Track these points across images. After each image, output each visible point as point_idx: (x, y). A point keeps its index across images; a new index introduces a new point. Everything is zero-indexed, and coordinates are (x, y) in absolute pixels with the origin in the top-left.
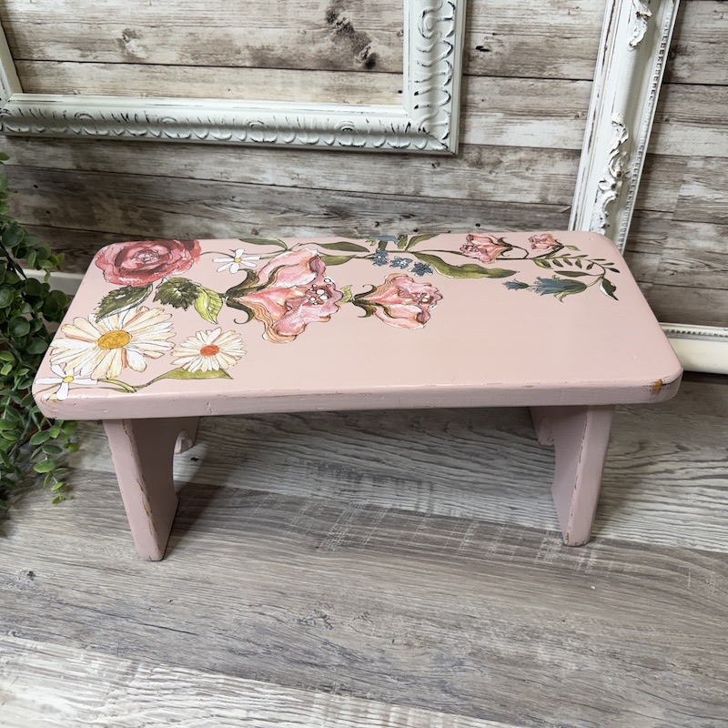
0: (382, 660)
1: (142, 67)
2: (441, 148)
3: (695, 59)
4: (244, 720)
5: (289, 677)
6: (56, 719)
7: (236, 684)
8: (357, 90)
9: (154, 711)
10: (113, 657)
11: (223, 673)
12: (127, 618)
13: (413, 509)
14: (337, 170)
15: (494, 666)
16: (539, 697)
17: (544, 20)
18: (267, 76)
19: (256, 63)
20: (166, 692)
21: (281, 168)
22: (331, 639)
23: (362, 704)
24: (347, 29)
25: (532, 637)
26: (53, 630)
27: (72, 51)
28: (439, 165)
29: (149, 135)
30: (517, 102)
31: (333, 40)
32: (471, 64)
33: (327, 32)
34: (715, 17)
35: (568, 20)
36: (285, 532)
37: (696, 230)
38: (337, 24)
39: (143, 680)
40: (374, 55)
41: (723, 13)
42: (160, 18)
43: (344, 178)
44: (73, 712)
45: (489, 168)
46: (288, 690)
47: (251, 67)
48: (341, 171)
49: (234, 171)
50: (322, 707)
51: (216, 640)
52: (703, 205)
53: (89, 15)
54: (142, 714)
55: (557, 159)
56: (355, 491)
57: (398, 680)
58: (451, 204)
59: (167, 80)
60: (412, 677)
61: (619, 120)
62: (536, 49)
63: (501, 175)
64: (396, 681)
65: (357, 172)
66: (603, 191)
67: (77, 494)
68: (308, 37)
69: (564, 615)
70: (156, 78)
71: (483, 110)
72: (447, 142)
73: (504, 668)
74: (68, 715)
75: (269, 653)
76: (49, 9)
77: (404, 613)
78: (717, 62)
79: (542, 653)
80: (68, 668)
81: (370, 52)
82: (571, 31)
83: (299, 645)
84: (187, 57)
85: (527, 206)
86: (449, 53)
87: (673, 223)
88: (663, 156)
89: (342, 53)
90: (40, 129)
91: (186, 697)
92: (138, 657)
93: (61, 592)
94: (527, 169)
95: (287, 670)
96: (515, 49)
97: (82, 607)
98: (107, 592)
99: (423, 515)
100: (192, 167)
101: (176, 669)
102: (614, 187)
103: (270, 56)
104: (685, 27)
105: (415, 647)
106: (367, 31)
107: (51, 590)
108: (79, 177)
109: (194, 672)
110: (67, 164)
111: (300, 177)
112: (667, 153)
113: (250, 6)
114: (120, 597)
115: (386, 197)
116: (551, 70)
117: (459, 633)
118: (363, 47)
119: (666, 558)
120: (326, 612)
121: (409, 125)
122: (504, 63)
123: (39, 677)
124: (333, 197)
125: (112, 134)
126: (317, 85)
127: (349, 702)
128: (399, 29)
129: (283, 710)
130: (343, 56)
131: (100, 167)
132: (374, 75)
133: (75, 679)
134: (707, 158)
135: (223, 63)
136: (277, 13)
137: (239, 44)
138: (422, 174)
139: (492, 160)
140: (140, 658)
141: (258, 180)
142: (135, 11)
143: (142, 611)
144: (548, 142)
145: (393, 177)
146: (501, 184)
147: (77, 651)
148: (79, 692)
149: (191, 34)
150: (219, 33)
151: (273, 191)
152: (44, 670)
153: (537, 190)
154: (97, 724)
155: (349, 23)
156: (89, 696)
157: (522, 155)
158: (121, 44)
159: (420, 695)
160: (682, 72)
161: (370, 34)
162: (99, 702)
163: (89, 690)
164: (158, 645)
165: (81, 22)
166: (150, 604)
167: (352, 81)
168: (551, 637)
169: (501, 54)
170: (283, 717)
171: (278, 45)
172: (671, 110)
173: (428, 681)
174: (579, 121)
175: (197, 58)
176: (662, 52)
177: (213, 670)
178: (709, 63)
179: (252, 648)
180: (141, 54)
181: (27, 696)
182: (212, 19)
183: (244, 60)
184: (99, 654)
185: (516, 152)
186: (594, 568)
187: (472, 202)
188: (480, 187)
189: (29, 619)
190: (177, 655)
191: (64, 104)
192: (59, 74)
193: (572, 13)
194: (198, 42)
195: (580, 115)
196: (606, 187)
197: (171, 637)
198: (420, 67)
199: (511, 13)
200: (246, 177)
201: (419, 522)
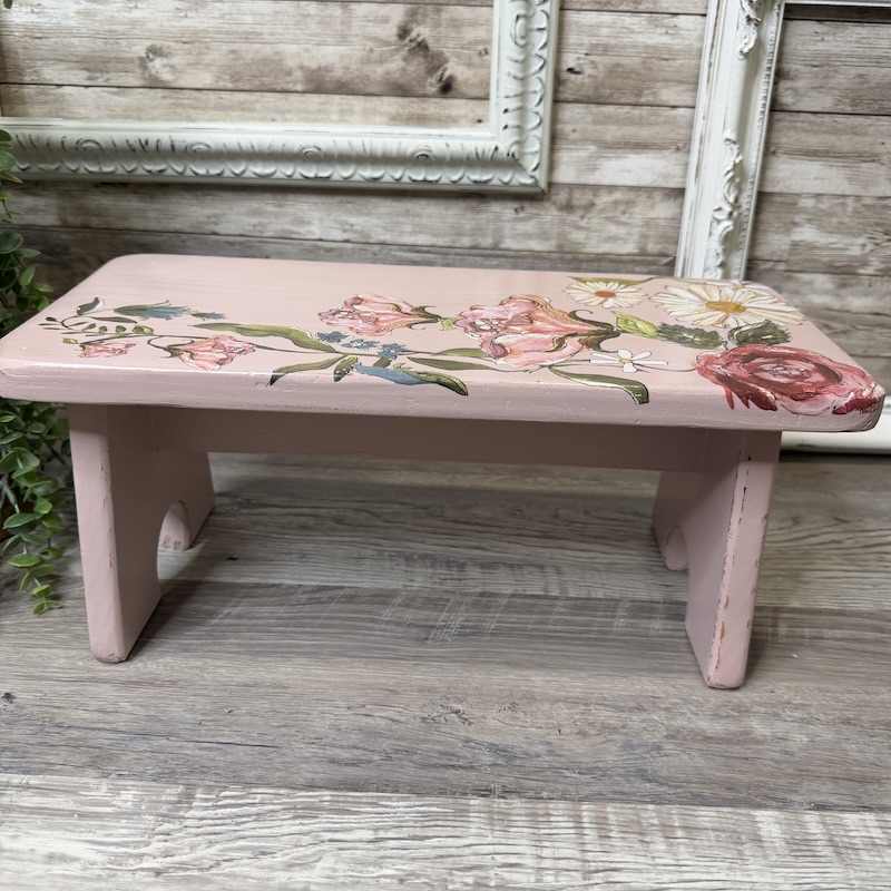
0: (551, 753)
1: (166, 92)
2: (529, 181)
3: (799, 84)
4: (371, 842)
5: (426, 785)
6: (74, 869)
7: (350, 799)
8: (429, 119)
9: (230, 845)
10: (154, 784)
11: (327, 788)
12: (167, 736)
13: (542, 593)
14: (401, 219)
15: (702, 747)
16: (772, 775)
17: (640, 39)
18: (321, 103)
19: (310, 87)
20: (244, 819)
21: (332, 217)
22: (473, 736)
23: (539, 806)
24: (422, 47)
25: (739, 712)
26: (52, 759)
27: (77, 72)
28: (522, 209)
29: (170, 172)
30: (612, 133)
31: (405, 59)
32: (562, 88)
33: (397, 50)
34: (817, 38)
35: (666, 40)
36: (376, 626)
37: (811, 283)
38: (411, 41)
39: (206, 808)
40: (451, 78)
41: (823, 34)
42: (196, 32)
43: (408, 228)
44: (100, 858)
45: (580, 213)
46: (428, 800)
47: (303, 92)
48: (405, 220)
49: (271, 223)
50: (482, 815)
51: (308, 751)
52: (817, 252)
53: (106, 28)
54: (214, 850)
55: (657, 199)
56: (460, 580)
57: (579, 773)
58: (536, 258)
59: (196, 108)
60: (597, 768)
61: (733, 137)
62: (632, 71)
63: (594, 220)
64: (577, 775)
65: (425, 221)
66: (719, 221)
67: (68, 603)
68: (375, 55)
69: (770, 687)
70: (183, 106)
71: (575, 142)
72: (537, 174)
73: (714, 747)
74: (94, 863)
75: (389, 758)
76: (54, 21)
77: (565, 700)
78: (821, 87)
79: (758, 728)
80: (83, 803)
81: (447, 74)
82: (669, 50)
83: (430, 746)
84: (224, 80)
85: (623, 258)
86: (541, 68)
87: (786, 274)
88: (771, 194)
89: (413, 75)
90: (23, 167)
91: (277, 823)
92: (193, 781)
93: (58, 714)
94: (624, 213)
95: (420, 777)
96: (610, 71)
97: (94, 729)
98: (131, 708)
99: (556, 598)
100: (217, 219)
101: (254, 790)
102: (731, 214)
103: (328, 79)
104: (787, 49)
105: (591, 735)
106: (445, 50)
107: (43, 713)
108: (63, 237)
109: (282, 791)
110: (50, 220)
111: (355, 228)
112: (776, 190)
113: (309, 19)
114: (153, 713)
115: (458, 251)
116: (648, 95)
117: (645, 715)
118: (438, 68)
119: (868, 621)
120: (459, 707)
121: (496, 148)
122: (597, 88)
123: (39, 820)
124: (393, 253)
125: (120, 171)
126: (382, 114)
127: (519, 805)
128: (481, 47)
129: (427, 824)
130: (414, 79)
131: (95, 222)
132: (450, 101)
133: (97, 816)
134: (818, 196)
135: (269, 87)
136: (340, 28)
137: (291, 63)
138: (502, 221)
139: (584, 202)
140: (196, 782)
141: (299, 233)
142: (165, 24)
143: (188, 726)
144: (647, 180)
145: (467, 226)
146: (594, 231)
147: (95, 781)
148: (108, 832)
149: (233, 52)
150: (267, 50)
151: (319, 248)
152: (46, 809)
153: (635, 238)
154: (143, 869)
155: (423, 41)
156: (123, 835)
157: (618, 195)
158: (143, 63)
159: (616, 788)
160: (787, 99)
161: (447, 53)
162: (140, 842)
163: (122, 828)
164: (221, 765)
165: (94, 36)
166: (200, 717)
167: (423, 109)
168: (763, 710)
169: (595, 77)
170: (429, 832)
171: (338, 66)
172: (776, 141)
173: (622, 771)
174: (680, 155)
175: (237, 81)
176: (769, 68)
177: (311, 786)
178: (813, 88)
179: (364, 755)
180: (166, 76)
181: (22, 844)
182: (261, 34)
183: (295, 83)
184: (130, 783)
185: (610, 192)
186: (787, 637)
187: (559, 255)
188: (570, 236)
189: (11, 750)
190: (253, 773)
191: (64, 129)
192: (56, 101)
193: (670, 31)
194: (241, 62)
195: (683, 147)
196: (722, 216)
197: (240, 754)
198: (510, 79)
199: (605, 31)
200: (285, 231)
201: (553, 606)
